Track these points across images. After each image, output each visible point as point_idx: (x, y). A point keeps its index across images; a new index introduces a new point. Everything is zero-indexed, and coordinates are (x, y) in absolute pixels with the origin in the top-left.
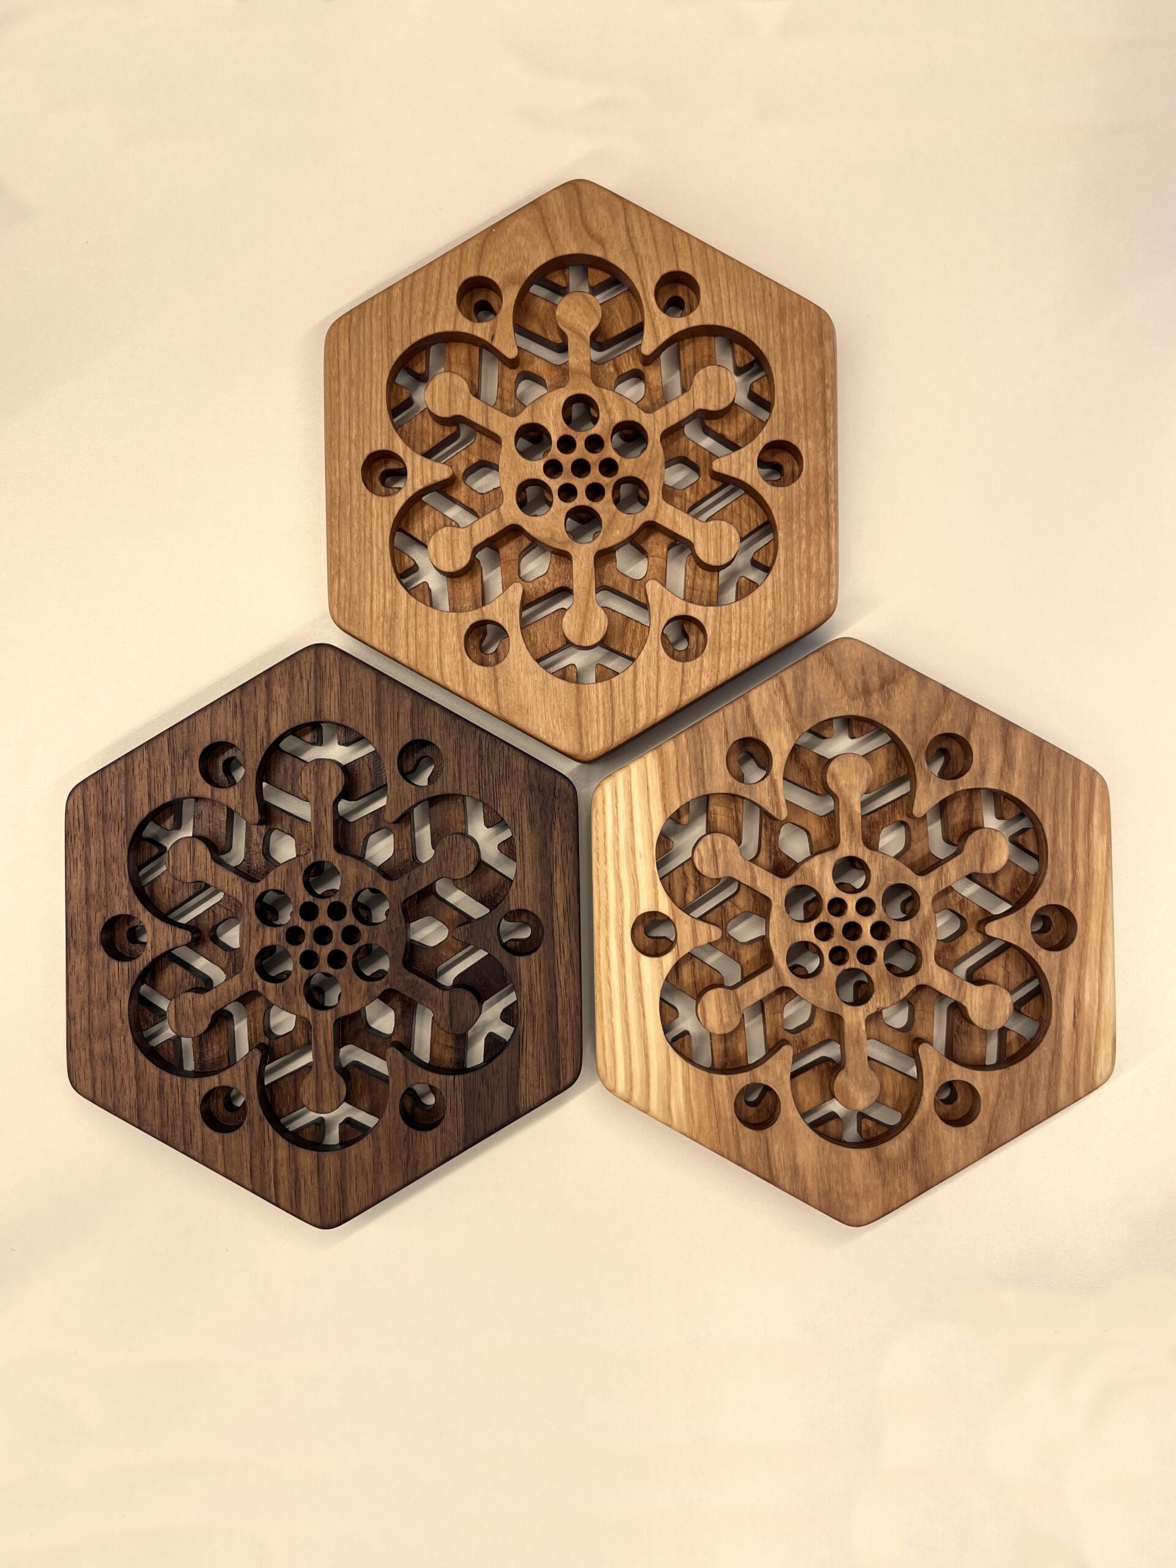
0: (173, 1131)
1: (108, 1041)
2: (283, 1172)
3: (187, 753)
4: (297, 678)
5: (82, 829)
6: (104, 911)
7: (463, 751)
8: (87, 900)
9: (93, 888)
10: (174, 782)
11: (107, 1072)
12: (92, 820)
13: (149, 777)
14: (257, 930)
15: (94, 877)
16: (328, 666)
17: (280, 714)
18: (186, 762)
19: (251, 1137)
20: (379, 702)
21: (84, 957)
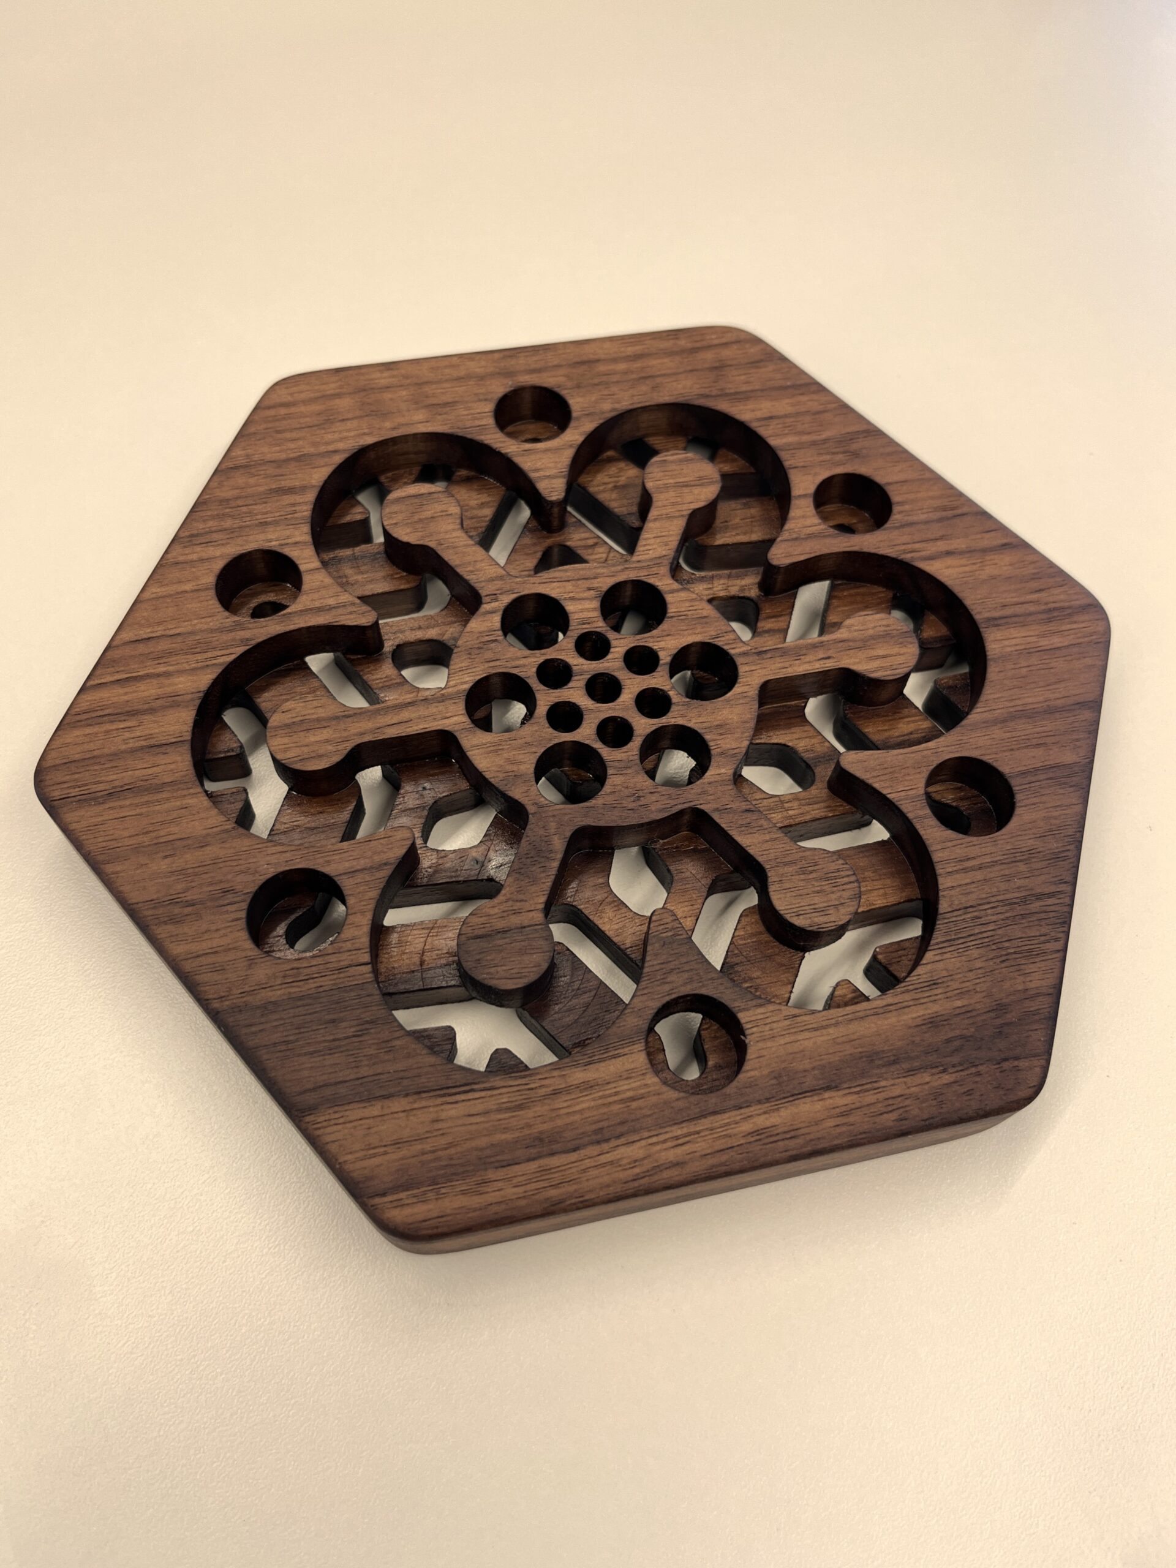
0: (213, 517)
1: (358, 413)
2: (148, 690)
3: (856, 455)
4: (1034, 585)
5: (689, 345)
6: (569, 384)
7: (1022, 867)
8: (583, 363)
9: (602, 368)
10: (800, 446)
11: (308, 419)
12: (709, 356)
13: (798, 414)
14: (589, 589)
15: (622, 366)
16: (1075, 626)
17: (967, 569)
18: (840, 457)
19: (212, 631)
20: (1050, 711)
21: (492, 369)
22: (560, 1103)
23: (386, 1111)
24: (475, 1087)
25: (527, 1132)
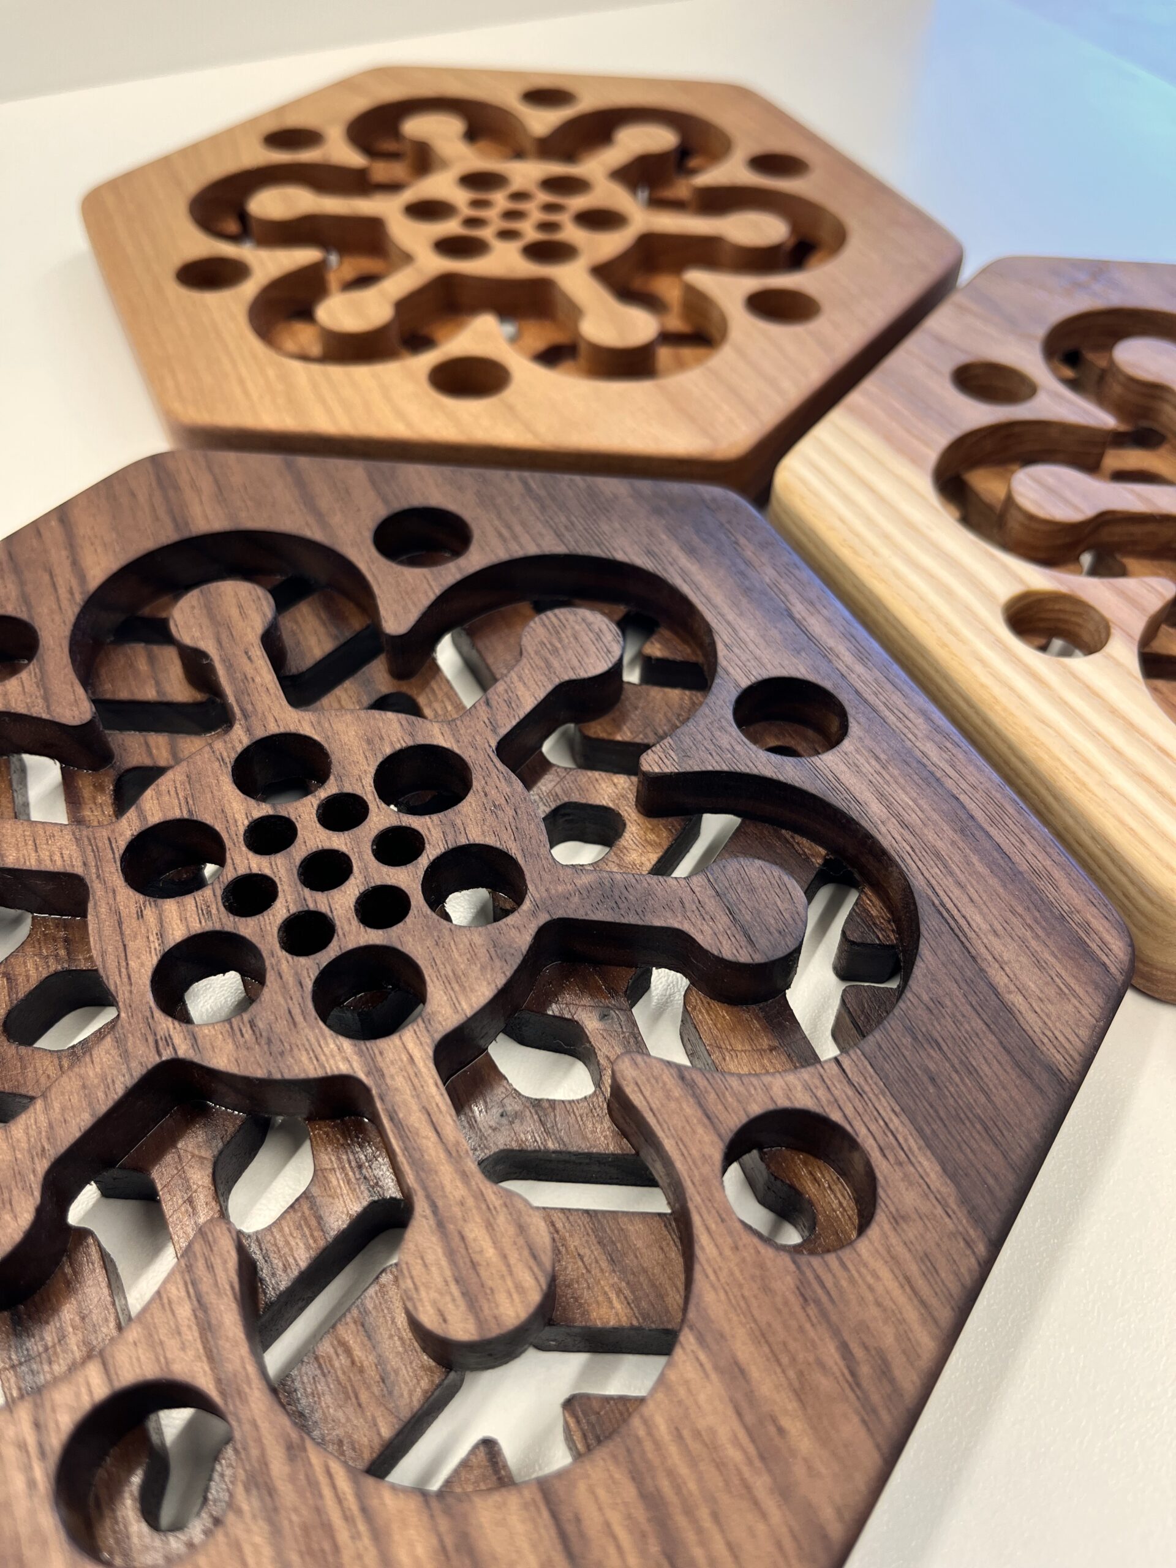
4: (125, 499)
7: (499, 501)
14: (141, 917)
17: (99, 549)
20: (301, 485)
22: (913, 819)
23: (1012, 987)
24: (937, 902)
25: (961, 844)
